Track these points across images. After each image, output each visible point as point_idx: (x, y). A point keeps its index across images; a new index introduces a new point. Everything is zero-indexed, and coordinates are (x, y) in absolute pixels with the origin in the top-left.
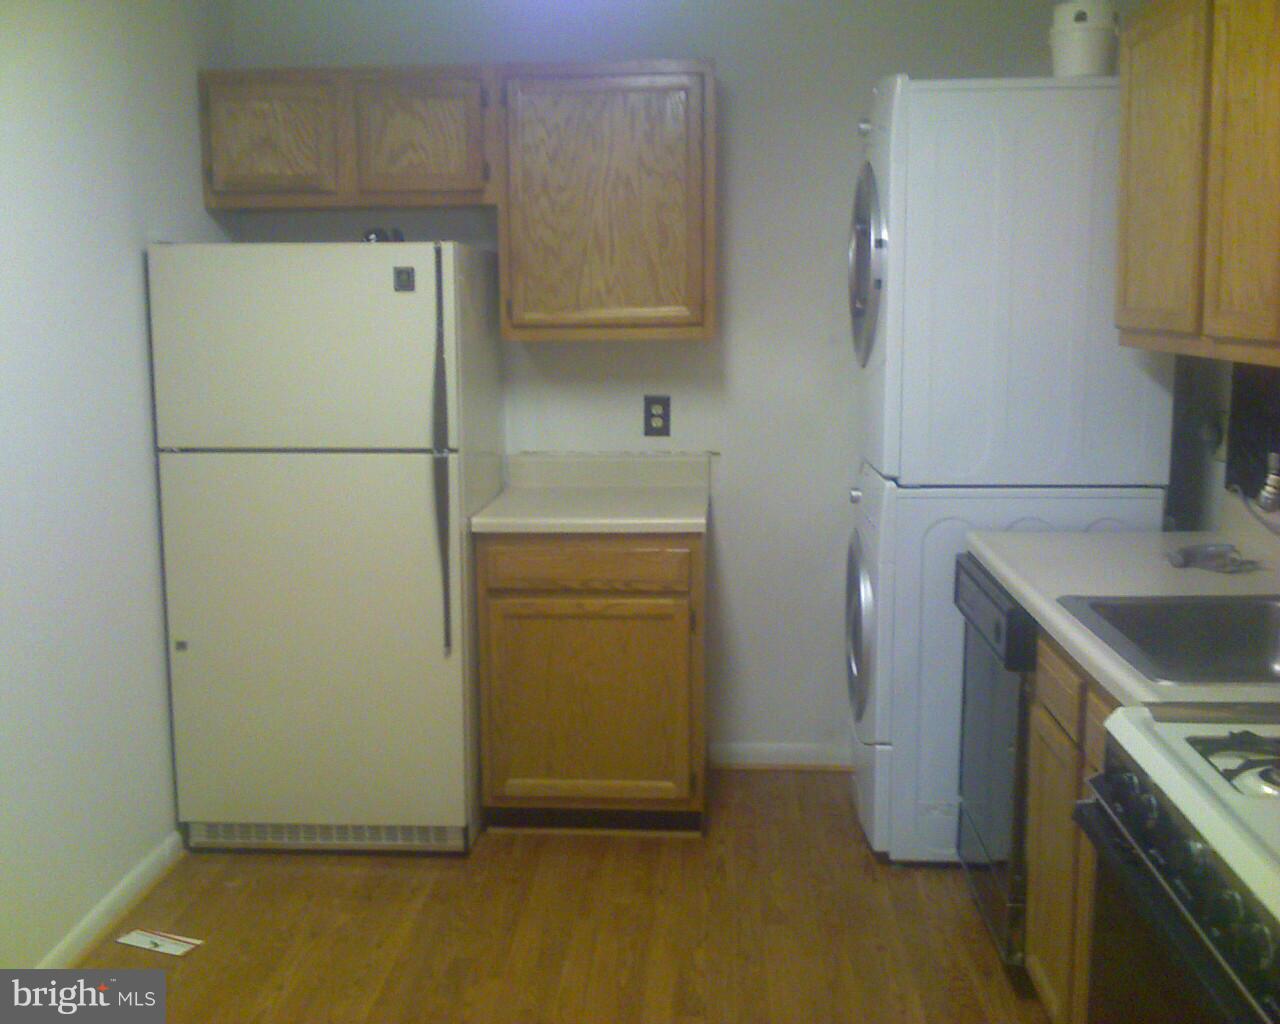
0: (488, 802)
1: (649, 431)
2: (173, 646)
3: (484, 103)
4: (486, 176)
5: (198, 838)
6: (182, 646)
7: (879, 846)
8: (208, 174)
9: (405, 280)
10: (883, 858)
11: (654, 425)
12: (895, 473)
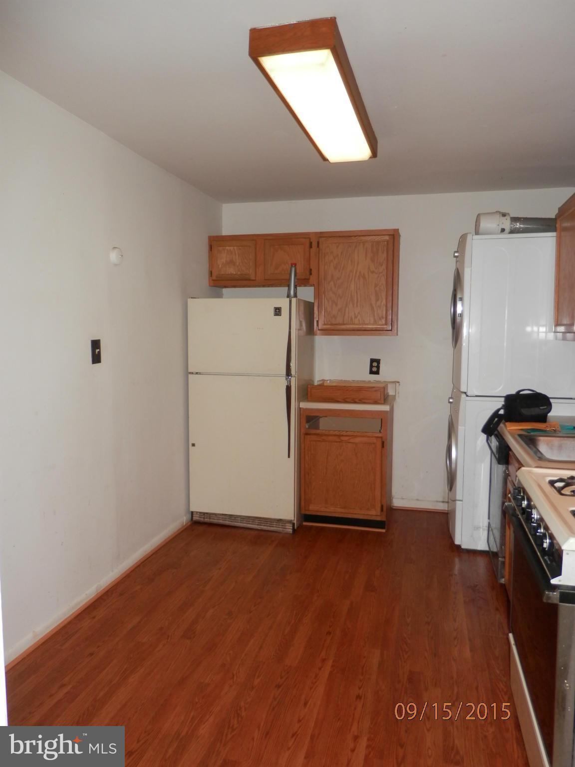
0: (303, 512)
1: (372, 372)
2: (190, 445)
3: (311, 247)
4: (311, 274)
5: (196, 518)
6: (193, 445)
7: (457, 542)
8: (211, 273)
9: (278, 311)
10: (459, 547)
11: (373, 370)
12: (465, 391)
